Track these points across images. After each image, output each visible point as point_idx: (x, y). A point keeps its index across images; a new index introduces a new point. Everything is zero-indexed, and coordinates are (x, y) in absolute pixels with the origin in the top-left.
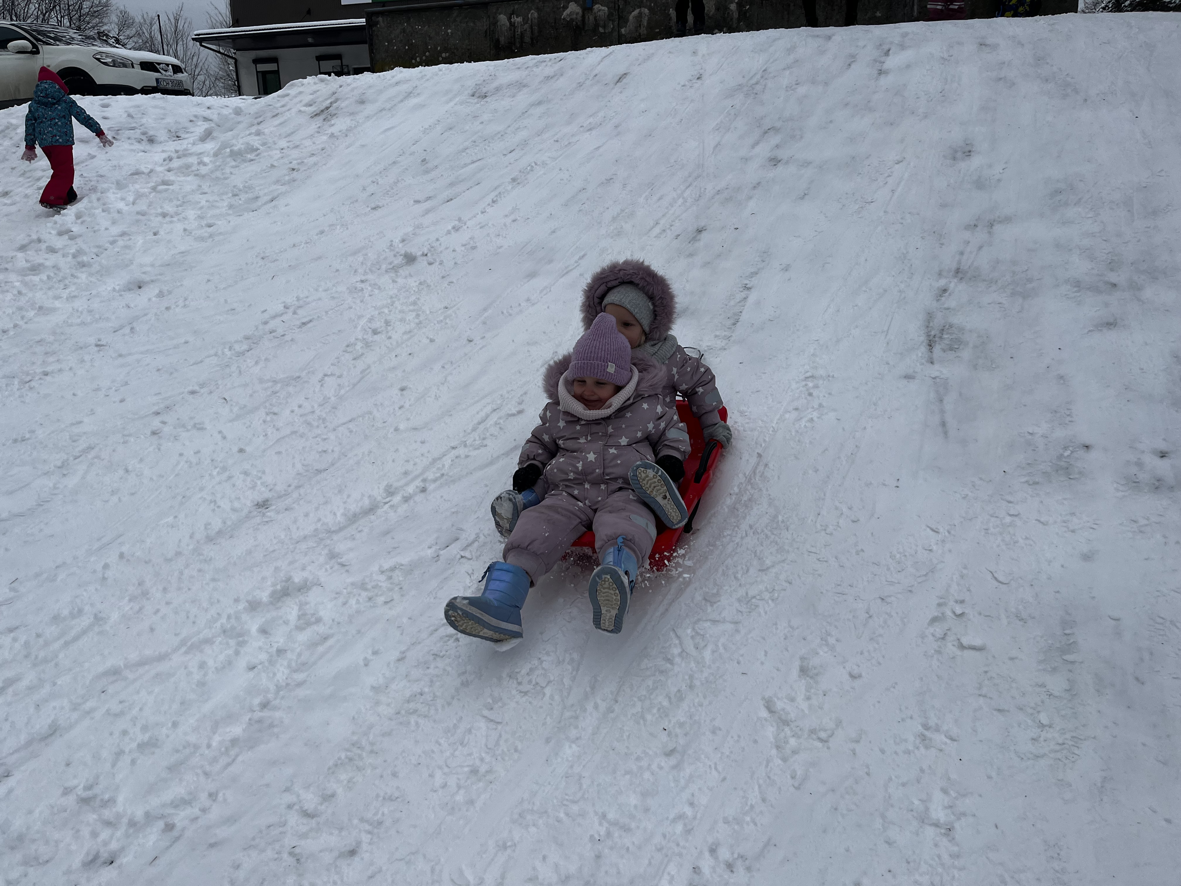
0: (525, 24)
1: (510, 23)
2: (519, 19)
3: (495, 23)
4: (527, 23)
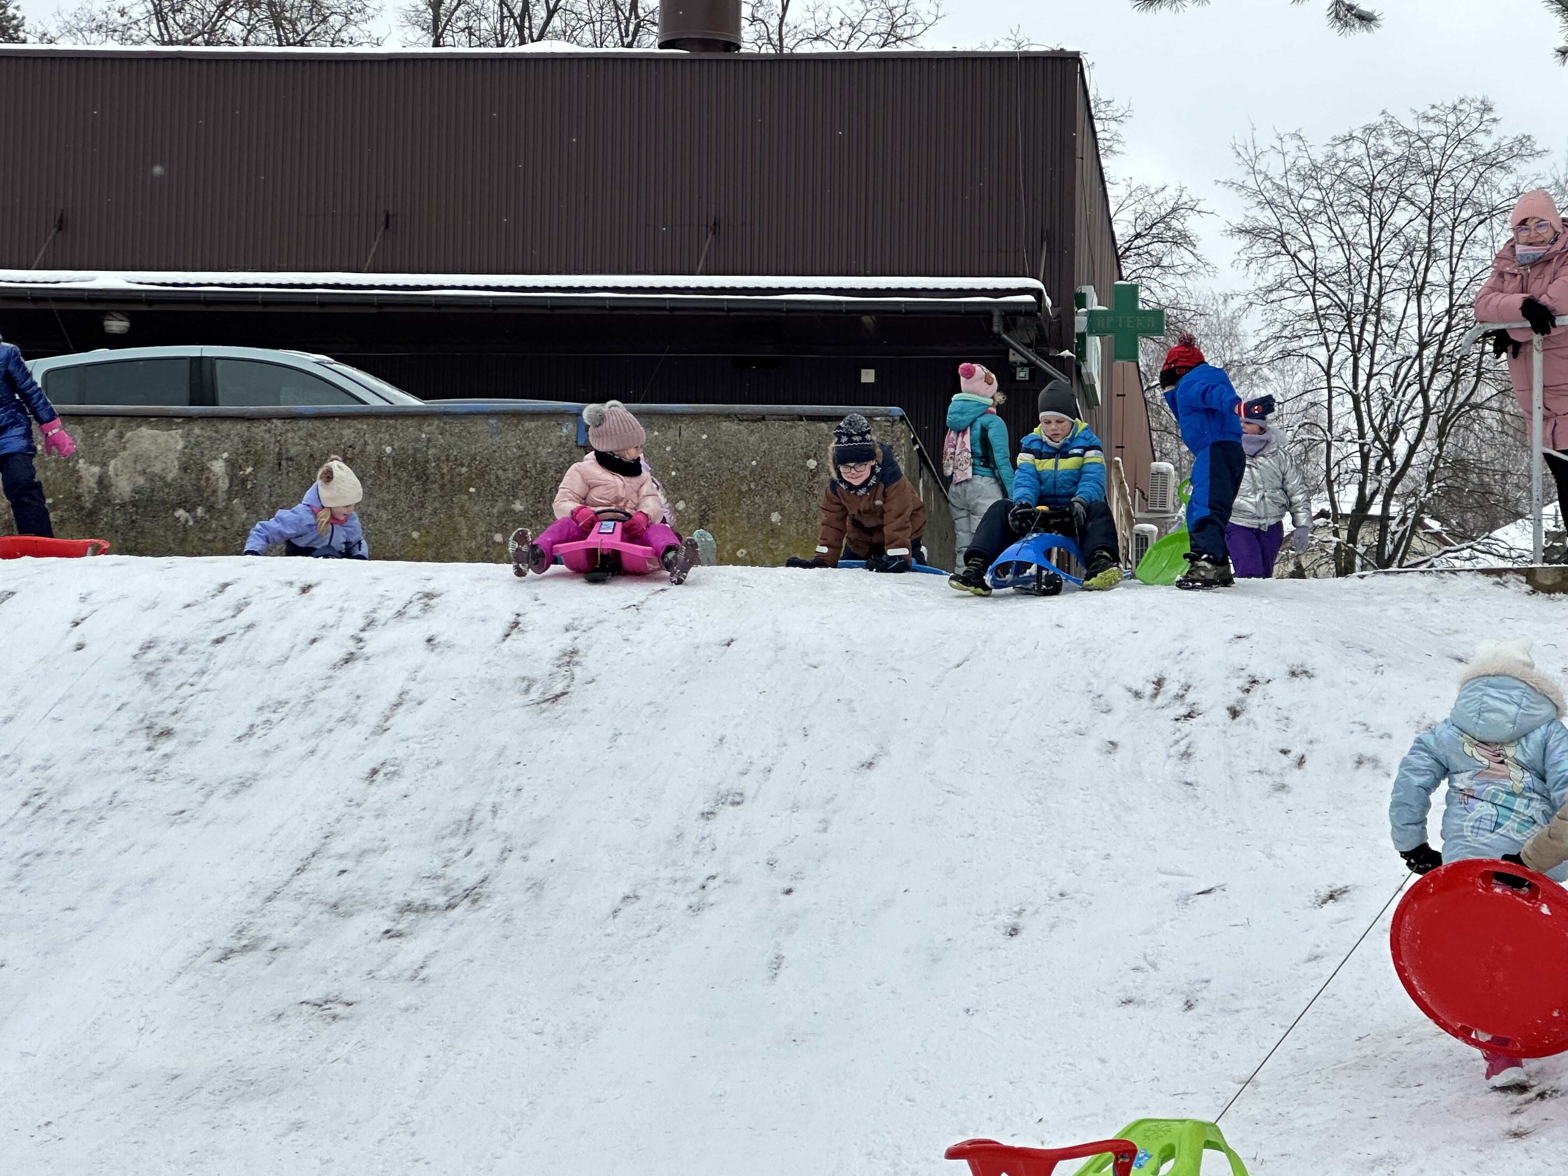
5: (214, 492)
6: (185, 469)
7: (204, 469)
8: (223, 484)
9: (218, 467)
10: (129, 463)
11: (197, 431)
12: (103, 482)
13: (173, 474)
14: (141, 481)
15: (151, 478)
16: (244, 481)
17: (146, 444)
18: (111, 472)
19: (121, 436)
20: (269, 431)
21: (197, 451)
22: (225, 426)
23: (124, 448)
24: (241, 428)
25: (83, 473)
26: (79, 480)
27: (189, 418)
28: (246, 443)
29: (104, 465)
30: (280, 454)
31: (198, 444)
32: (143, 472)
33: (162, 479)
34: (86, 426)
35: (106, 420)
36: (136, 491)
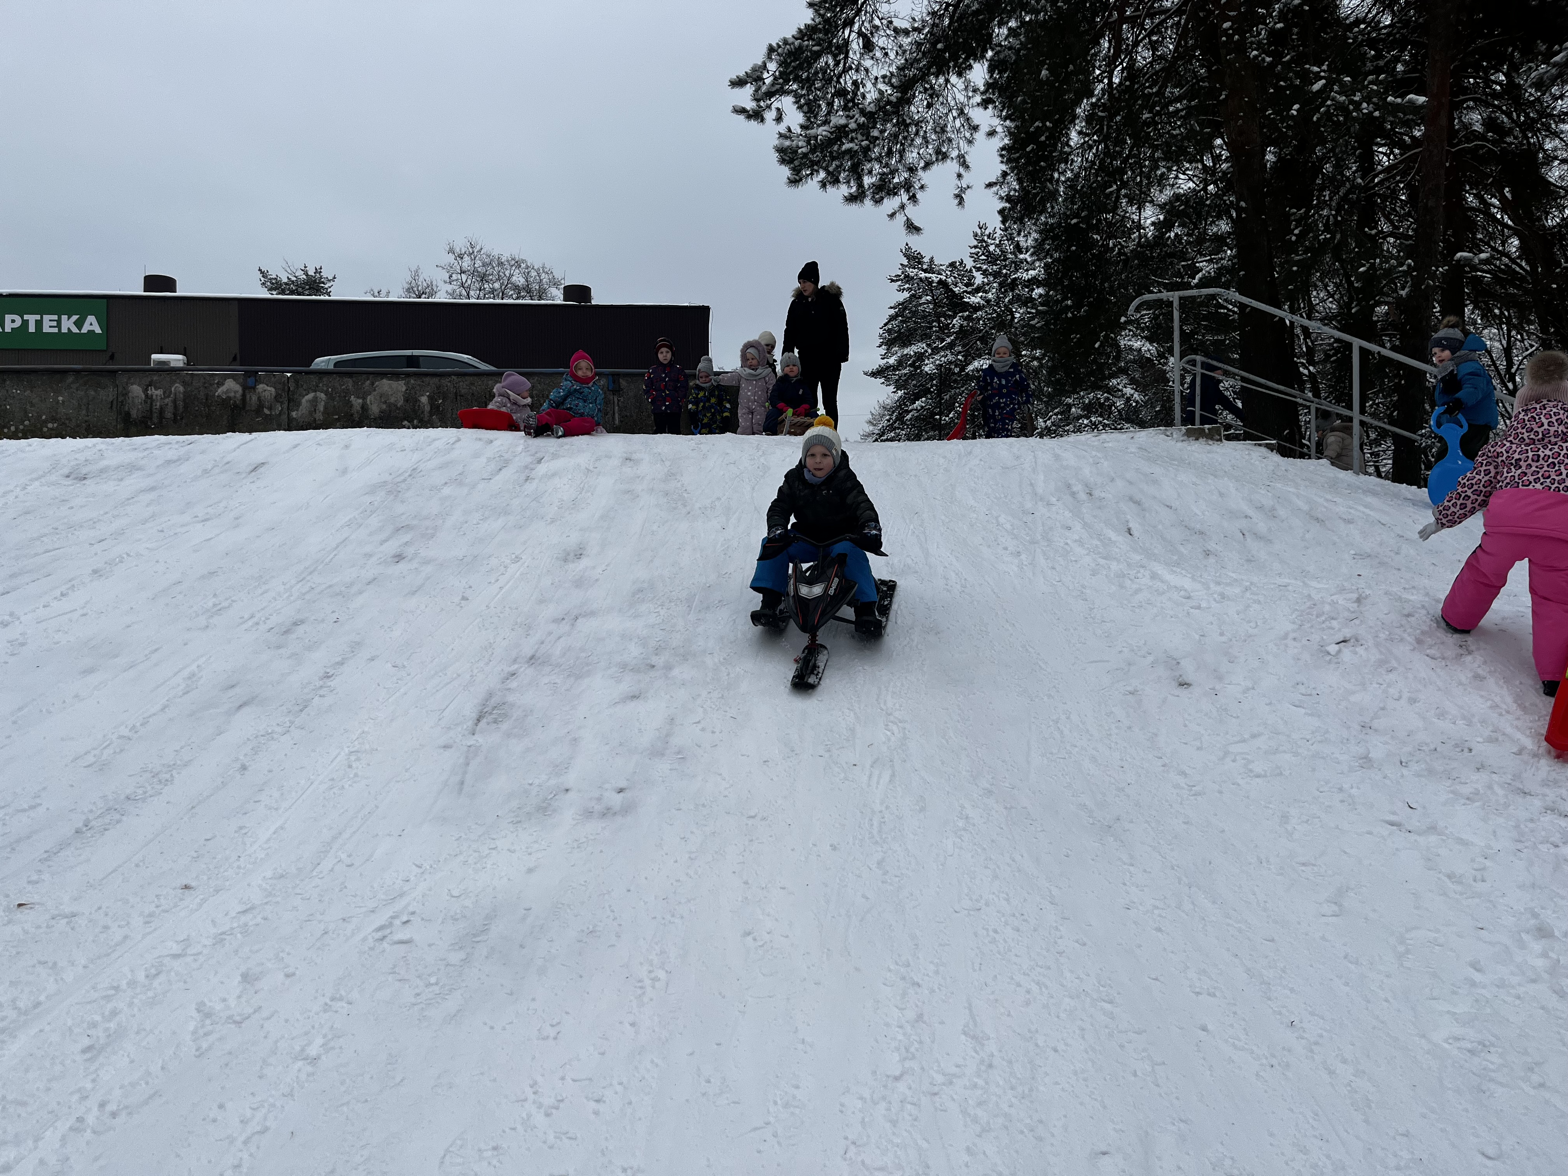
0: (165, 398)
1: (147, 396)
2: (159, 392)
3: (126, 394)
4: (169, 396)
5: (423, 412)
6: (407, 400)
7: (417, 401)
8: (427, 408)
9: (424, 399)
10: (378, 398)
11: (412, 381)
12: (364, 407)
13: (401, 403)
14: (384, 407)
15: (390, 405)
16: (438, 406)
17: (386, 388)
18: (368, 402)
19: (373, 384)
20: (450, 382)
21: (412, 391)
22: (427, 379)
23: (375, 390)
24: (436, 380)
25: (354, 402)
26: (352, 406)
27: (408, 375)
28: (438, 388)
29: (364, 398)
30: (456, 393)
31: (413, 388)
32: (385, 402)
33: (396, 406)
34: (354, 379)
35: (364, 376)
36: (381, 412)
